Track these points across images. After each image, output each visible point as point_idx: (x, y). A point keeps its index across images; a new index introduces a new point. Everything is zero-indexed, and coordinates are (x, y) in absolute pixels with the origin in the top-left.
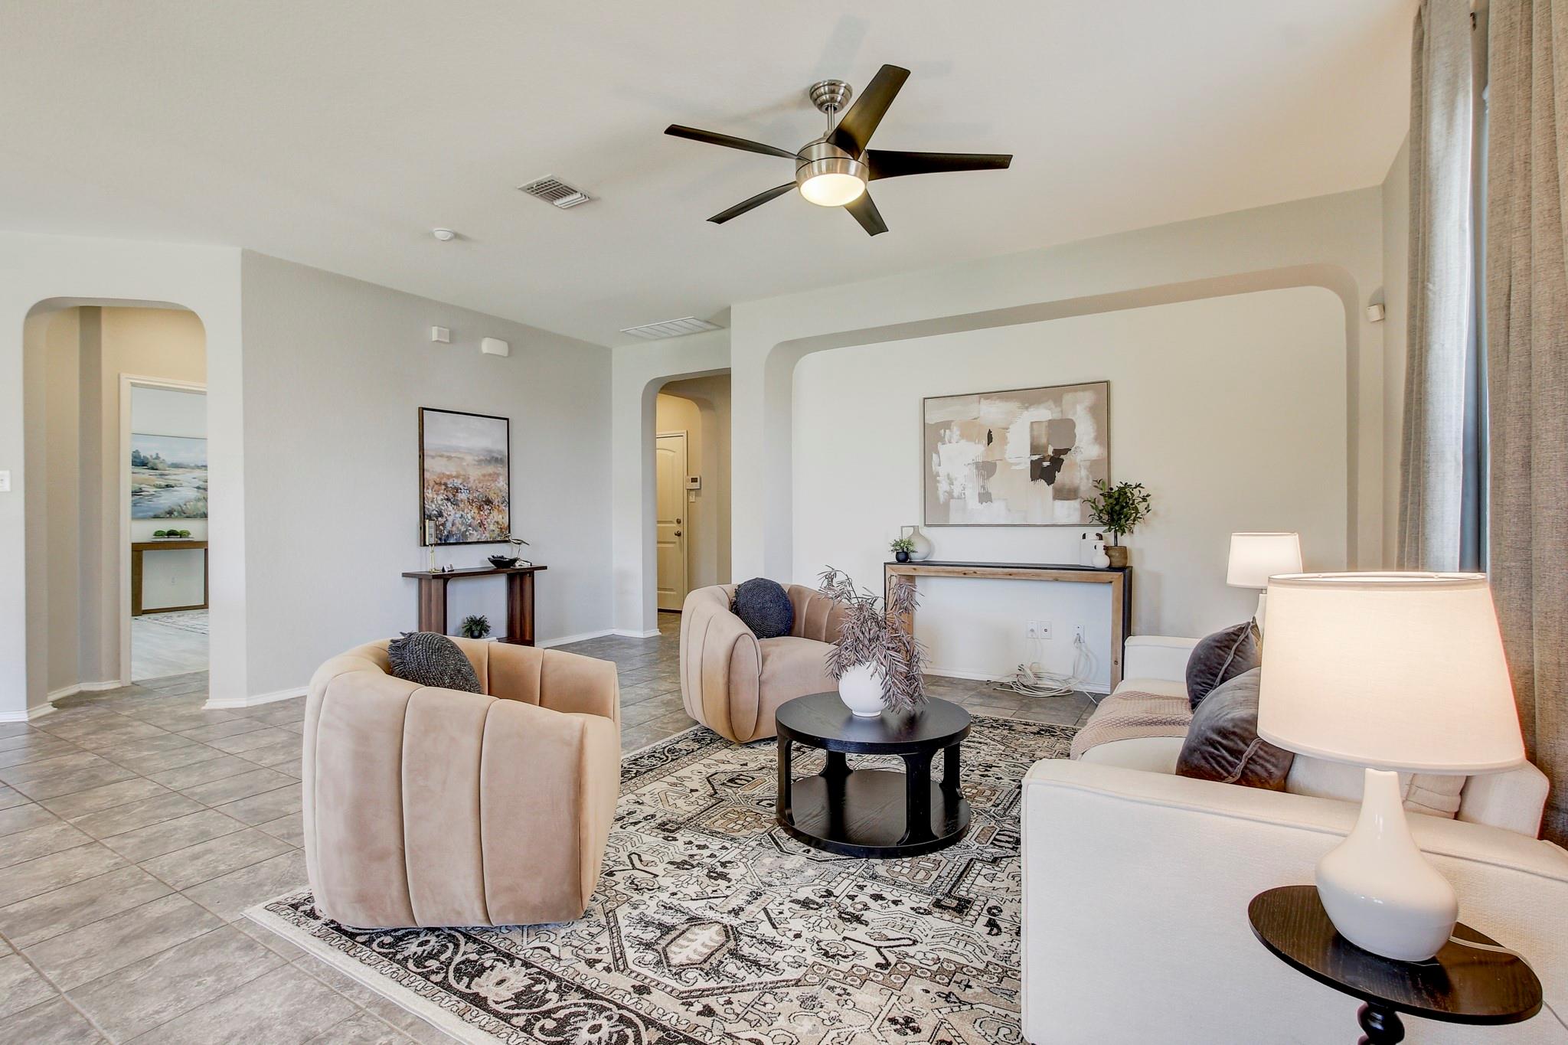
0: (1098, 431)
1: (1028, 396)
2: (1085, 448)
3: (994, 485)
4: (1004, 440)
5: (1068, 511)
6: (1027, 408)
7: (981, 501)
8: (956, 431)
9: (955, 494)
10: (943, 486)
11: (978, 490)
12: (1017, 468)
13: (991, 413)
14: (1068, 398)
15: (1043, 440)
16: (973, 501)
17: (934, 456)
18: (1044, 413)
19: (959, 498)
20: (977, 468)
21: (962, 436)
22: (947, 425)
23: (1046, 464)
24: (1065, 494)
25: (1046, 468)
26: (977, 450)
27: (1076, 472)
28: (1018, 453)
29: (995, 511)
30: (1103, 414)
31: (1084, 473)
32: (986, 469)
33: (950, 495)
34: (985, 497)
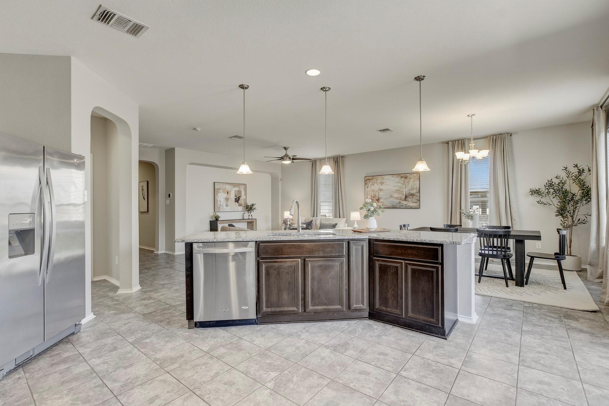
0: (245, 193)
1: (234, 185)
2: (243, 197)
3: (229, 203)
4: (230, 194)
5: (240, 208)
6: (234, 187)
7: (226, 207)
8: (222, 191)
9: (221, 205)
10: (219, 203)
11: (226, 204)
12: (232, 199)
13: (228, 187)
14: (240, 186)
15: (237, 194)
16: (225, 207)
17: (217, 196)
18: (237, 189)
19: (222, 205)
20: (225, 199)
21: (223, 192)
22: (220, 189)
23: (237, 199)
24: (240, 205)
25: (237, 200)
26: (225, 195)
27: (241, 201)
28: (233, 197)
29: (228, 209)
30: (245, 190)
31: (243, 201)
32: (227, 199)
33: (220, 205)
34: (227, 206)
